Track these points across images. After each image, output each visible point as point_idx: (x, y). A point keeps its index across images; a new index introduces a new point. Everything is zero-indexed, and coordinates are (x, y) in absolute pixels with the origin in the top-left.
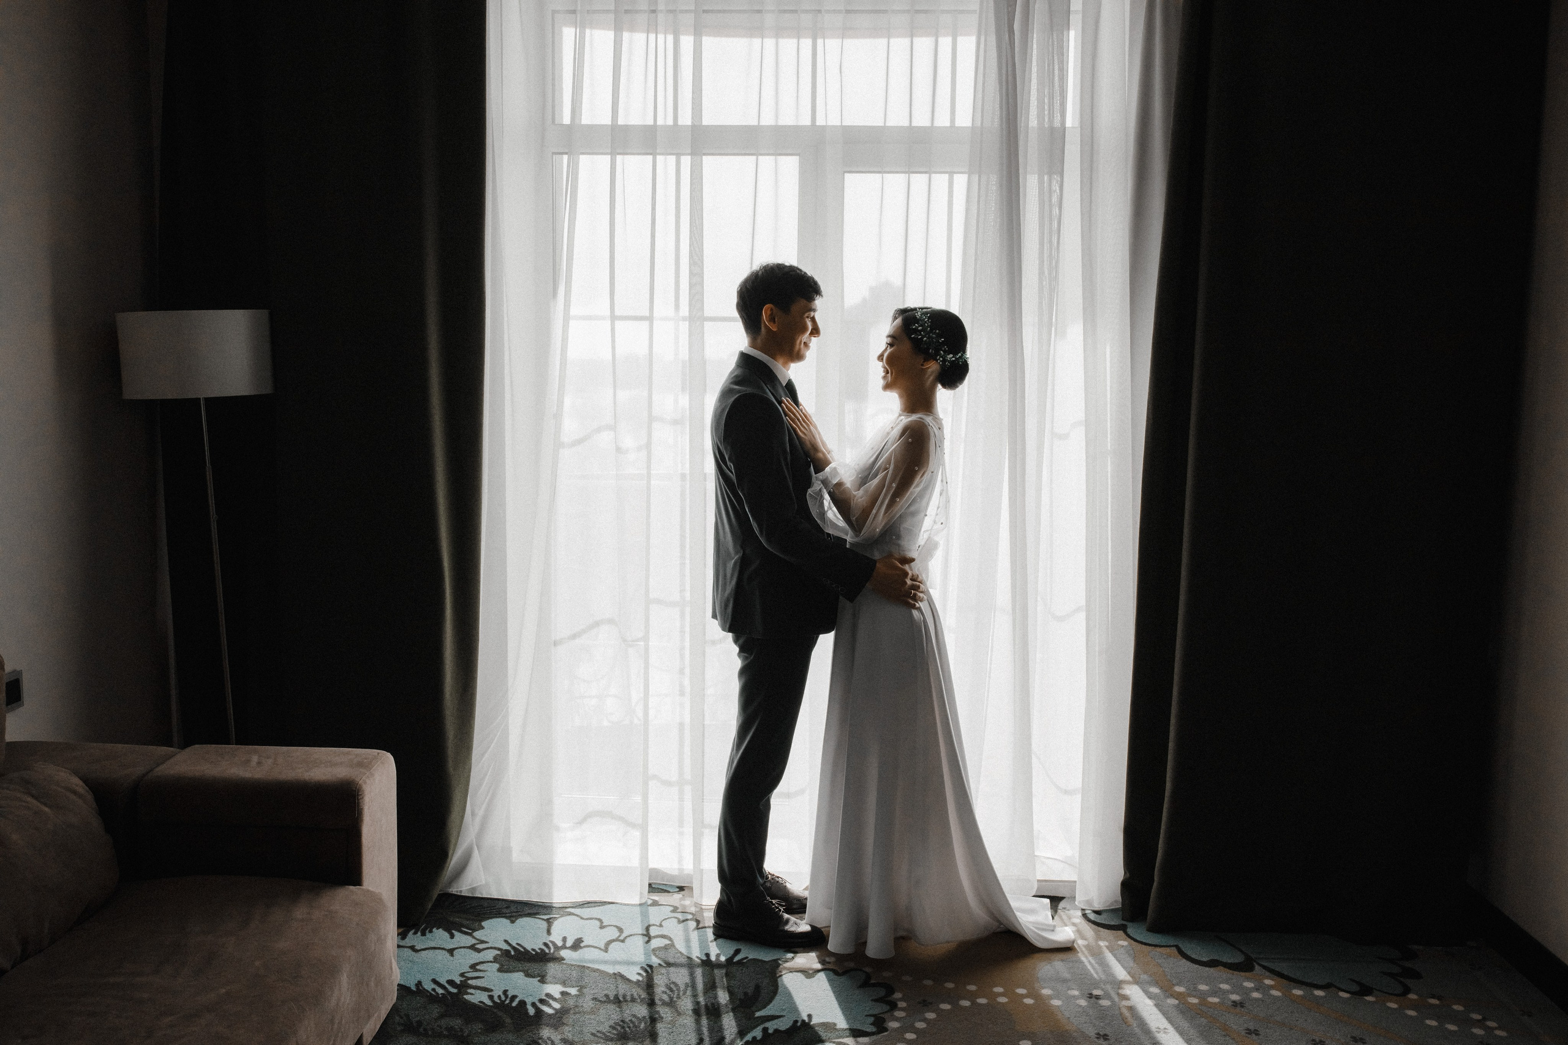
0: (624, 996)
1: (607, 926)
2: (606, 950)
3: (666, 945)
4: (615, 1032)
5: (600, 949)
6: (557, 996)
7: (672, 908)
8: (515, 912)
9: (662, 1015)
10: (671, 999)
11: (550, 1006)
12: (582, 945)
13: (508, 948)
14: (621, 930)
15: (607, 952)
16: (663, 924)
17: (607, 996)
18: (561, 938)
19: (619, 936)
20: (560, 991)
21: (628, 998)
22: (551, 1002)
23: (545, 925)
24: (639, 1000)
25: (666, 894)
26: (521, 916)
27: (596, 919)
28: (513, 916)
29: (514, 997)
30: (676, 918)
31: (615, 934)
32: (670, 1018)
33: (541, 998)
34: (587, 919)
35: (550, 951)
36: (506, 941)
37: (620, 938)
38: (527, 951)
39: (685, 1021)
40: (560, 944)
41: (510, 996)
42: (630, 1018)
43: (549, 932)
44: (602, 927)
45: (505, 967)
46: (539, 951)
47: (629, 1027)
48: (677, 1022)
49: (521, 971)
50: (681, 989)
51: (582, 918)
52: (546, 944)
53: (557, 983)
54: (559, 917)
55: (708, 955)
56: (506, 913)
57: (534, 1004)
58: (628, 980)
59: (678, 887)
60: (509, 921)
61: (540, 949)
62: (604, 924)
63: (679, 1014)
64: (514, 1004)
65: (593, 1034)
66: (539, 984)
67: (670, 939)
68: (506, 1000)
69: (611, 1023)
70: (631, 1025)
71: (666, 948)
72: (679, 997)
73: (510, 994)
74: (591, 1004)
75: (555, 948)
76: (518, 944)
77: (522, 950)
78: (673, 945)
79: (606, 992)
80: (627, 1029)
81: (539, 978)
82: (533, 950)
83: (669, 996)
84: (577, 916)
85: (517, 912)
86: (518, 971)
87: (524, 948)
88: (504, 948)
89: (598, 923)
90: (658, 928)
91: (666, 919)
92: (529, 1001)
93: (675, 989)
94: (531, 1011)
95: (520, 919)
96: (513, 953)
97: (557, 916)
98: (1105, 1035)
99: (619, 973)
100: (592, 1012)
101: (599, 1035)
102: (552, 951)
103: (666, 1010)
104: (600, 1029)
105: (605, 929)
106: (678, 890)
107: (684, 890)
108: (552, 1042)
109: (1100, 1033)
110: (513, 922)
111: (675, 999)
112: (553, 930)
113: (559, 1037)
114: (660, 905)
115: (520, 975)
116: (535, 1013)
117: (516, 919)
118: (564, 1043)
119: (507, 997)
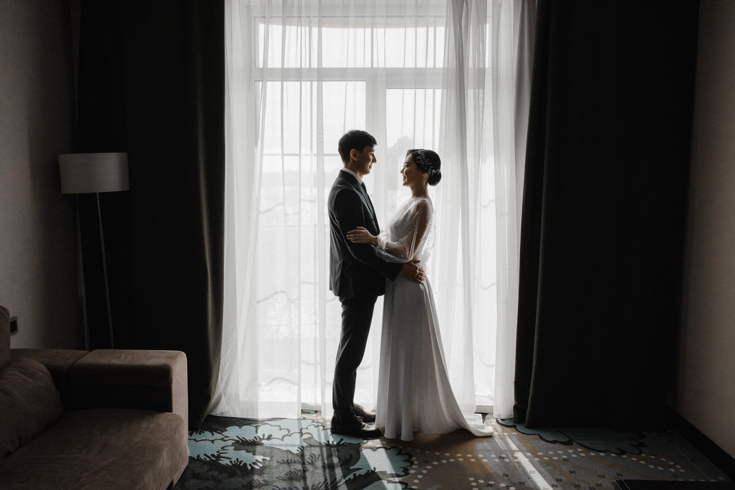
0: (291, 460)
1: (283, 429)
2: (282, 440)
3: (309, 437)
4: (287, 477)
5: (280, 439)
6: (261, 461)
7: (312, 421)
8: (241, 423)
9: (308, 469)
10: (312, 461)
11: (258, 465)
12: (272, 438)
13: (239, 439)
14: (289, 431)
15: (283, 441)
16: (308, 427)
17: (283, 460)
18: (262, 435)
19: (288, 434)
20: (262, 458)
21: (293, 461)
22: (258, 463)
23: (255, 429)
24: (298, 462)
25: (309, 414)
26: (244, 425)
27: (278, 426)
28: (240, 425)
29: (241, 462)
30: (314, 425)
31: (286, 432)
32: (312, 470)
33: (253, 462)
34: (274, 426)
35: (257, 440)
36: (237, 436)
37: (289, 434)
38: (247, 441)
39: (319, 471)
40: (262, 437)
41: (239, 461)
42: (294, 470)
43: (257, 432)
44: (280, 430)
45: (237, 448)
46: (252, 441)
47: (293, 474)
48: (315, 472)
49: (244, 450)
50: (317, 457)
51: (271, 426)
52: (255, 438)
53: (260, 455)
54: (261, 425)
55: (328, 441)
56: (237, 424)
57: (250, 465)
58: (293, 453)
59: (314, 411)
60: (238, 427)
61: (253, 440)
62: (281, 428)
63: (316, 468)
64: (241, 465)
65: (277, 478)
66: (252, 455)
67: (311, 435)
68: (237, 463)
69: (285, 472)
70: (294, 473)
71: (309, 438)
72: (315, 461)
73: (240, 460)
74: (276, 464)
75: (259, 439)
76: (243, 438)
77: (245, 440)
78: (312, 437)
79: (283, 459)
80: (293, 475)
81: (253, 453)
82: (250, 440)
83: (311, 460)
84: (270, 424)
85: (242, 423)
86: (243, 450)
87: (246, 439)
88: (237, 440)
89: (279, 428)
90: (306, 429)
91: (309, 425)
92: (248, 463)
93: (314, 457)
94: (249, 468)
95: (244, 426)
96: (240, 442)
97: (260, 425)
98: (507, 475)
99: (289, 450)
100: (277, 468)
101: (280, 478)
102: (258, 441)
103: (310, 466)
104: (280, 475)
105: (282, 431)
106: (314, 412)
107: (317, 412)
108: (259, 481)
109: (505, 474)
110: (240, 428)
111: (314, 461)
112: (258, 431)
113: (262, 479)
114: (307, 419)
115: (244, 451)
116: (251, 469)
117: (242, 426)
118: (264, 482)
119: (238, 461)
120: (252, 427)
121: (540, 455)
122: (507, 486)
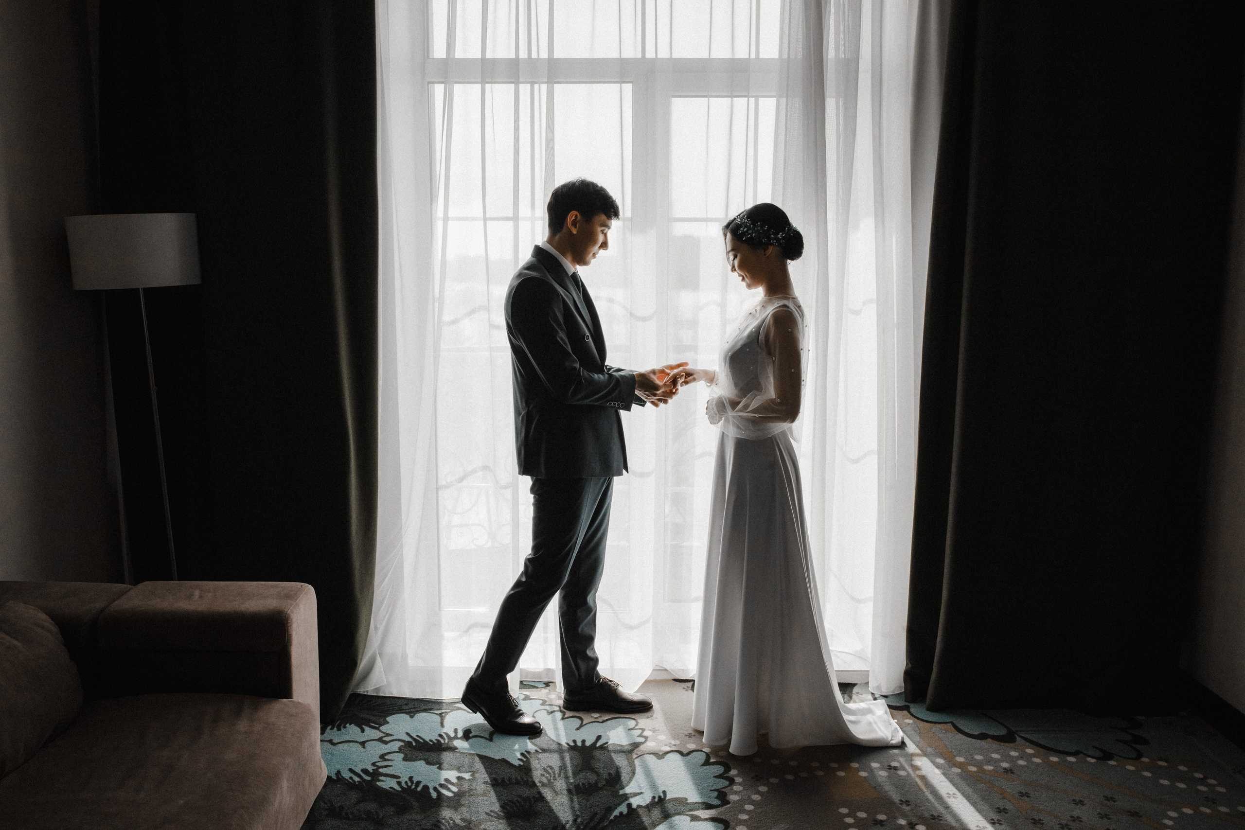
0: (510, 779)
2: (491, 739)
4: (504, 811)
6: (455, 781)
7: (541, 702)
8: (412, 709)
9: (543, 795)
10: (549, 780)
11: (449, 790)
12: (471, 735)
13: (410, 740)
17: (495, 779)
18: (452, 730)
20: (457, 776)
21: (513, 781)
22: (450, 786)
23: (438, 718)
24: (521, 783)
25: (535, 689)
26: (418, 712)
28: (412, 712)
29: (418, 783)
30: (546, 710)
32: (549, 798)
33: (441, 783)
35: (445, 741)
36: (408, 734)
38: (426, 742)
39: (562, 799)
40: (452, 735)
41: (415, 782)
42: (516, 799)
43: (442, 725)
45: (409, 756)
46: (436, 742)
48: (556, 801)
49: (422, 759)
50: (557, 772)
52: (440, 736)
53: (453, 769)
54: (449, 712)
55: (574, 741)
56: (406, 710)
57: (435, 789)
58: (512, 765)
59: (544, 683)
60: (408, 716)
63: (557, 794)
64: (419, 789)
65: (486, 814)
66: (438, 770)
68: (412, 785)
69: (501, 803)
70: (518, 805)
72: (555, 779)
73: (415, 780)
74: (482, 787)
75: (448, 738)
76: (417, 736)
77: (422, 741)
80: (515, 808)
81: (438, 765)
82: (431, 741)
83: (547, 777)
85: (414, 708)
86: (420, 760)
88: (407, 740)
91: (538, 711)
92: (431, 785)
93: (551, 772)
94: (434, 795)
95: (418, 714)
96: (414, 744)
98: (907, 801)
99: (503, 758)
100: (484, 795)
101: (492, 814)
103: (546, 790)
106: (545, 686)
107: (549, 686)
108: (454, 821)
109: (902, 799)
110: (412, 717)
111: (552, 781)
112: (445, 723)
113: (459, 817)
114: (531, 699)
115: (422, 763)
116: (437, 796)
117: (415, 714)
118: (464, 822)
119: (412, 782)
120: (433, 715)
121: (960, 763)
122: (909, 825)
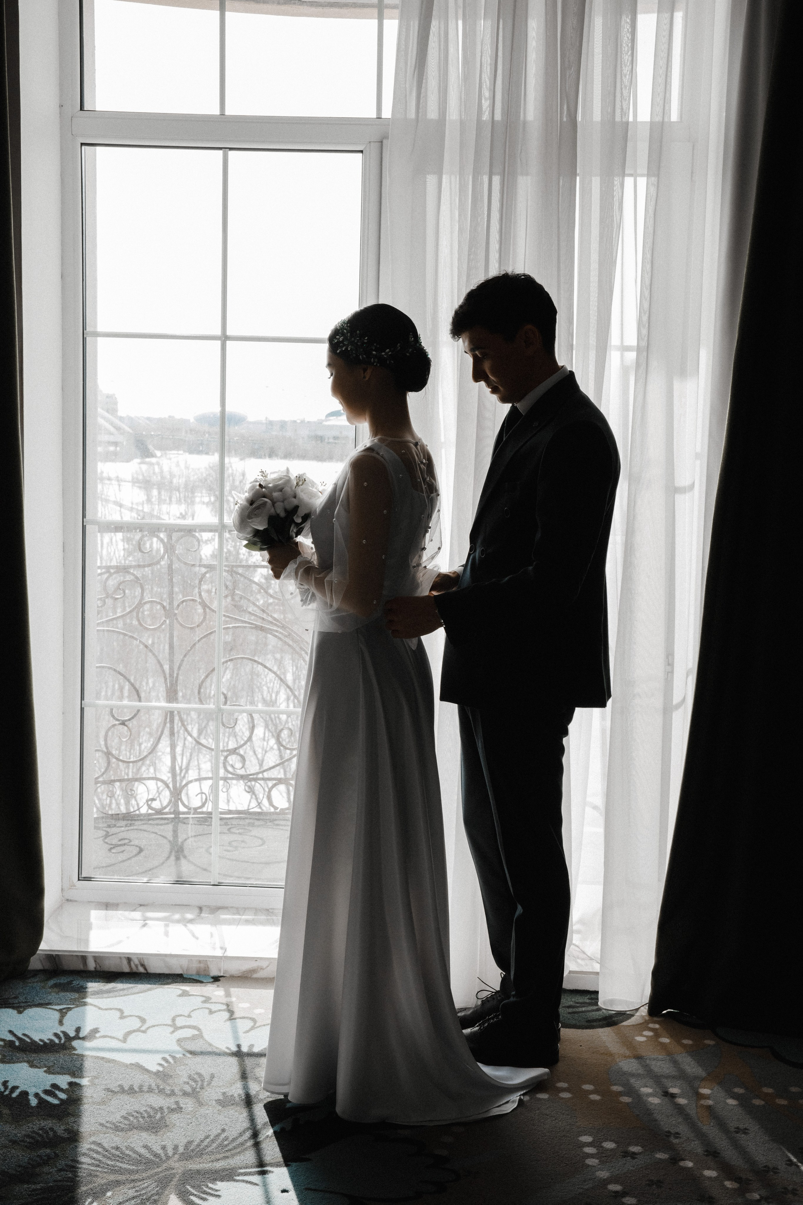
0: (141, 1087)
1: (128, 1016)
2: (124, 1040)
3: (193, 1036)
4: (126, 1122)
5: (118, 1039)
6: (65, 1086)
7: (204, 999)
8: (24, 1003)
9: (182, 1105)
10: (194, 1090)
11: (55, 1096)
12: (97, 1035)
13: (13, 1039)
14: (143, 1020)
15: (125, 1042)
16: (192, 1014)
17: (121, 1086)
18: (74, 1028)
19: (141, 1027)
20: (69, 1081)
21: (145, 1088)
22: (57, 1092)
23: (57, 1015)
24: (157, 1091)
25: (199, 984)
26: (30, 1006)
27: (116, 1009)
28: (21, 1007)
29: (15, 1088)
30: (208, 1008)
31: (137, 1024)
32: (190, 1109)
33: (46, 1088)
34: (106, 1009)
35: (60, 1041)
36: (11, 1032)
37: (141, 1029)
38: (33, 1042)
39: (208, 1112)
40: (72, 1034)
41: (10, 1087)
42: (144, 1109)
43: (61, 1023)
44: (122, 1017)
45: (8, 1058)
46: (48, 1042)
47: (143, 1117)
48: (197, 1113)
49: (25, 1062)
50: (206, 1080)
51: (100, 1008)
52: (56, 1035)
53: (65, 1074)
54: (73, 1008)
55: (239, 1046)
56: (13, 1004)
57: (37, 1095)
58: (147, 1071)
59: (213, 978)
60: (15, 1012)
61: (49, 1039)
62: (125, 1015)
63: (201, 1104)
64: (14, 1095)
65: (102, 1125)
66: (45, 1074)
67: (199, 1029)
68: (5, 1091)
69: (124, 1113)
70: (146, 1115)
71: (193, 1038)
72: (202, 1088)
73: (10, 1085)
74: (102, 1094)
75: (66, 1038)
76: (24, 1035)
77: (28, 1040)
78: (201, 1036)
79: (120, 1083)
80: (141, 1119)
81: (45, 1069)
82: (41, 1040)
83: (191, 1086)
84: (95, 1006)
85: (26, 1002)
86: (21, 1062)
87: (31, 1039)
88: (8, 1039)
89: (118, 1014)
90: (187, 1019)
91: (195, 1010)
92: (32, 1091)
93: (198, 1079)
94: (34, 1102)
95: (29, 1010)
96: (17, 1044)
97: (72, 1006)
98: (677, 1133)
99: (137, 1063)
100: (103, 1103)
101: (108, 1125)
102: (63, 1041)
103: (187, 1101)
104: (110, 1119)
105: (126, 1020)
106: (212, 980)
107: (219, 980)
108: (55, 1132)
109: (671, 1131)
110: (20, 1012)
111: (198, 1090)
112: (65, 1021)
113: (63, 1127)
114: (190, 995)
115: (25, 1065)
116: (37, 1104)
117: (25, 1009)
118: (68, 1133)
119: (6, 1087)
120: (50, 1010)
121: (767, 1094)
122: (671, 1159)
